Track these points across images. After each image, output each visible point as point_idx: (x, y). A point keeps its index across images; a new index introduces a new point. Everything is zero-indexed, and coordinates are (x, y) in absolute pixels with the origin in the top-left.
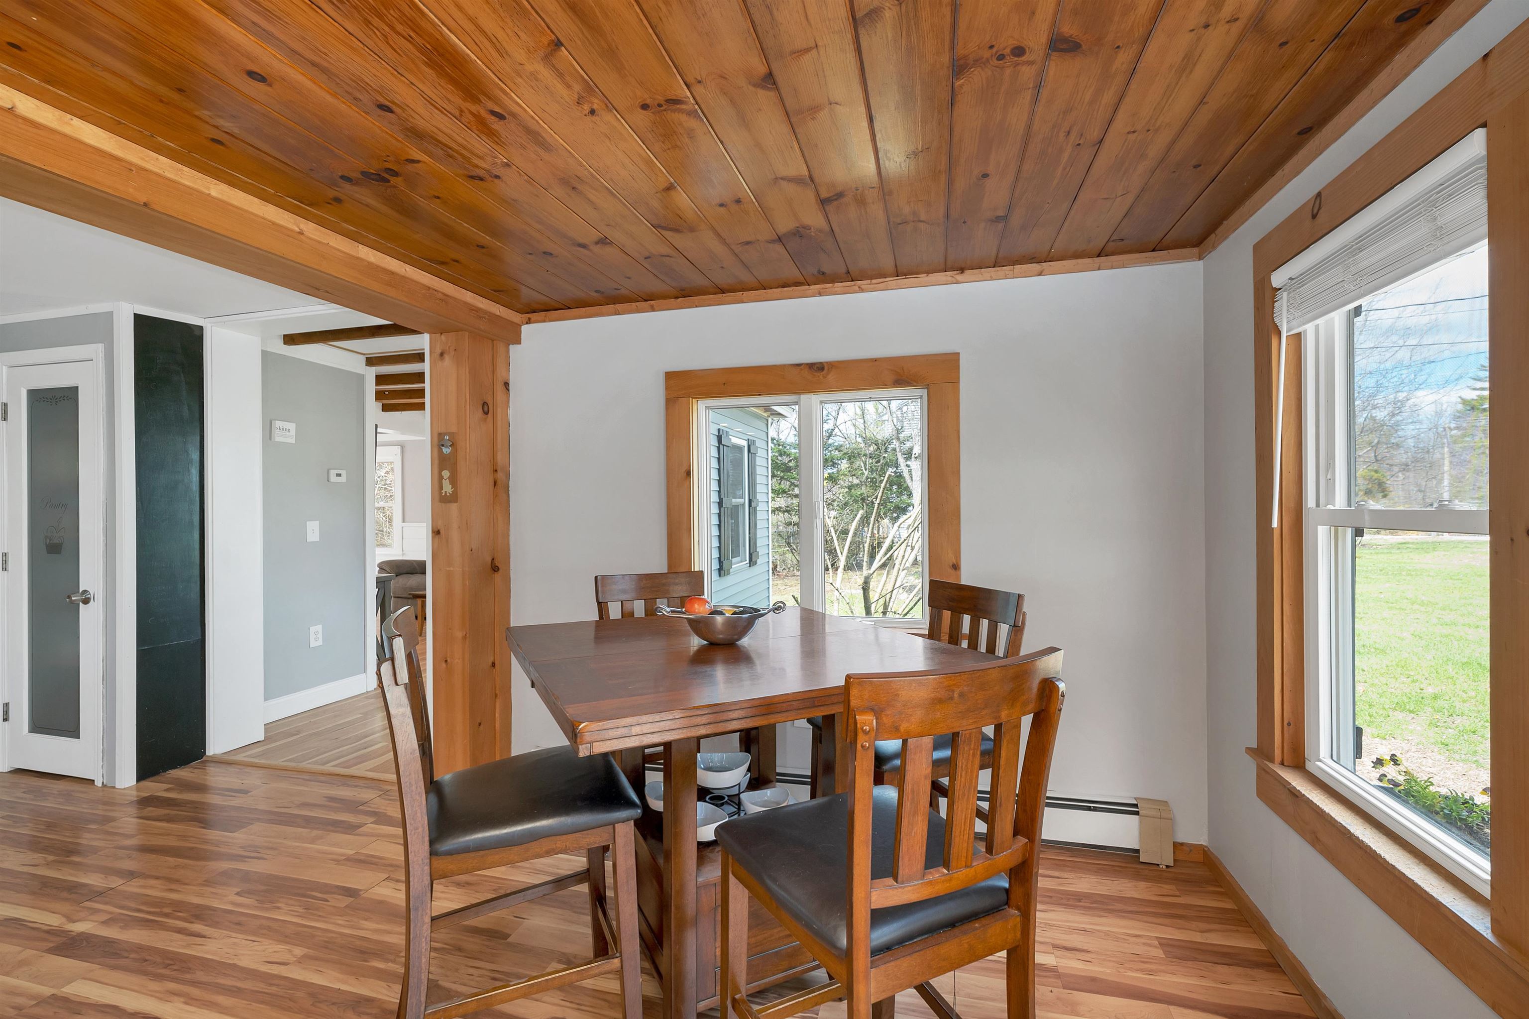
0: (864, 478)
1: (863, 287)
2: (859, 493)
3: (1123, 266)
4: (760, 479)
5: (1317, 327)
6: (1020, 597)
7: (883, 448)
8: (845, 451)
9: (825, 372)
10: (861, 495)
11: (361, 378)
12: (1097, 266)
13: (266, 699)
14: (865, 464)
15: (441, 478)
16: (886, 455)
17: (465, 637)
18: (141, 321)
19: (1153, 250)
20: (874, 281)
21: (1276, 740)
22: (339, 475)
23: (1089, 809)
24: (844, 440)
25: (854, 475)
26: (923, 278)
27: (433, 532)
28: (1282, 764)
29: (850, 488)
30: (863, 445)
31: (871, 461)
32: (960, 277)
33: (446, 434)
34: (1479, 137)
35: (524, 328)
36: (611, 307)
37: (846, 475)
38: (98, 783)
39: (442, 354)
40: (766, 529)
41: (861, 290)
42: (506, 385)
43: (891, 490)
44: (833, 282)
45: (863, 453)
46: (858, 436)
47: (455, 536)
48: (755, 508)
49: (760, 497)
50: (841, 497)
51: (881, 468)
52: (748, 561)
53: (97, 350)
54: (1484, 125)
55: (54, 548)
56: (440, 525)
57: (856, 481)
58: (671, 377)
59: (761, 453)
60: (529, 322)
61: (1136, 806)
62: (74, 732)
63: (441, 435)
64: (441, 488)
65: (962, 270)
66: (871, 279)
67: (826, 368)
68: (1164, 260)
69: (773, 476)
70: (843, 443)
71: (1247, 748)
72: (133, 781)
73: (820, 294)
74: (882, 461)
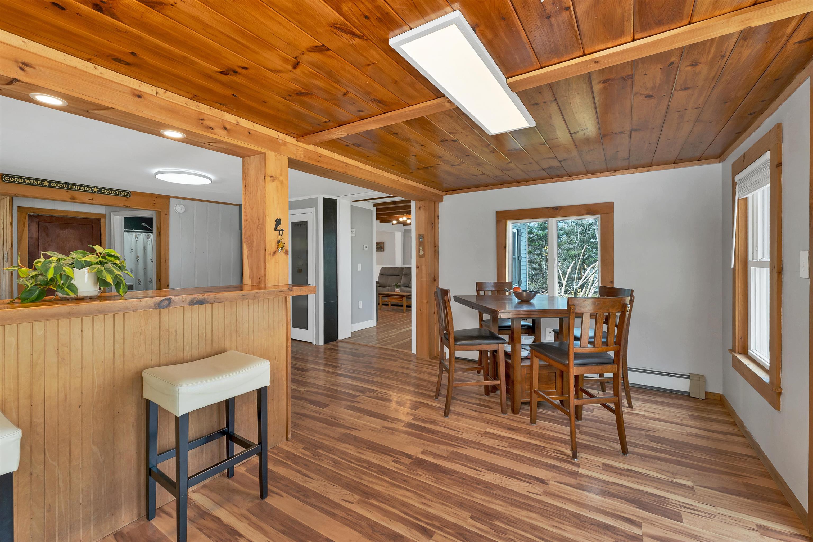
0: (576, 245)
1: (574, 178)
2: (573, 253)
3: (685, 167)
4: (523, 247)
5: (753, 195)
6: (632, 291)
7: (588, 229)
8: (565, 231)
9: (559, 210)
10: (574, 254)
11: (372, 211)
12: (673, 167)
13: (352, 323)
14: (577, 238)
15: (419, 249)
16: (589, 233)
17: (427, 302)
18: (325, 199)
19: (699, 160)
20: (578, 176)
21: (736, 344)
22: (366, 247)
23: (668, 376)
24: (564, 224)
25: (570, 243)
26: (599, 174)
27: (416, 267)
28: (739, 353)
29: (568, 250)
30: (575, 227)
31: (580, 235)
32: (614, 174)
33: (421, 234)
34: (768, 153)
35: (445, 197)
36: (477, 189)
37: (566, 243)
38: (314, 343)
39: (420, 208)
40: (525, 270)
41: (573, 180)
42: (438, 216)
43: (592, 251)
44: (562, 177)
45: (575, 231)
46: (572, 222)
47: (423, 268)
48: (521, 260)
49: (523, 255)
50: (562, 255)
51: (586, 240)
52: (517, 284)
53: (313, 210)
54: (769, 150)
55: (300, 271)
56: (419, 265)
57: (572, 247)
58: (499, 213)
59: (523, 235)
60: (446, 194)
61: (689, 376)
62: (306, 328)
63: (419, 235)
64: (419, 252)
65: (615, 171)
66: (577, 176)
67: (559, 209)
68: (703, 164)
69: (529, 245)
70: (563, 226)
71: (729, 349)
72: (323, 344)
73: (557, 182)
74: (587, 236)
